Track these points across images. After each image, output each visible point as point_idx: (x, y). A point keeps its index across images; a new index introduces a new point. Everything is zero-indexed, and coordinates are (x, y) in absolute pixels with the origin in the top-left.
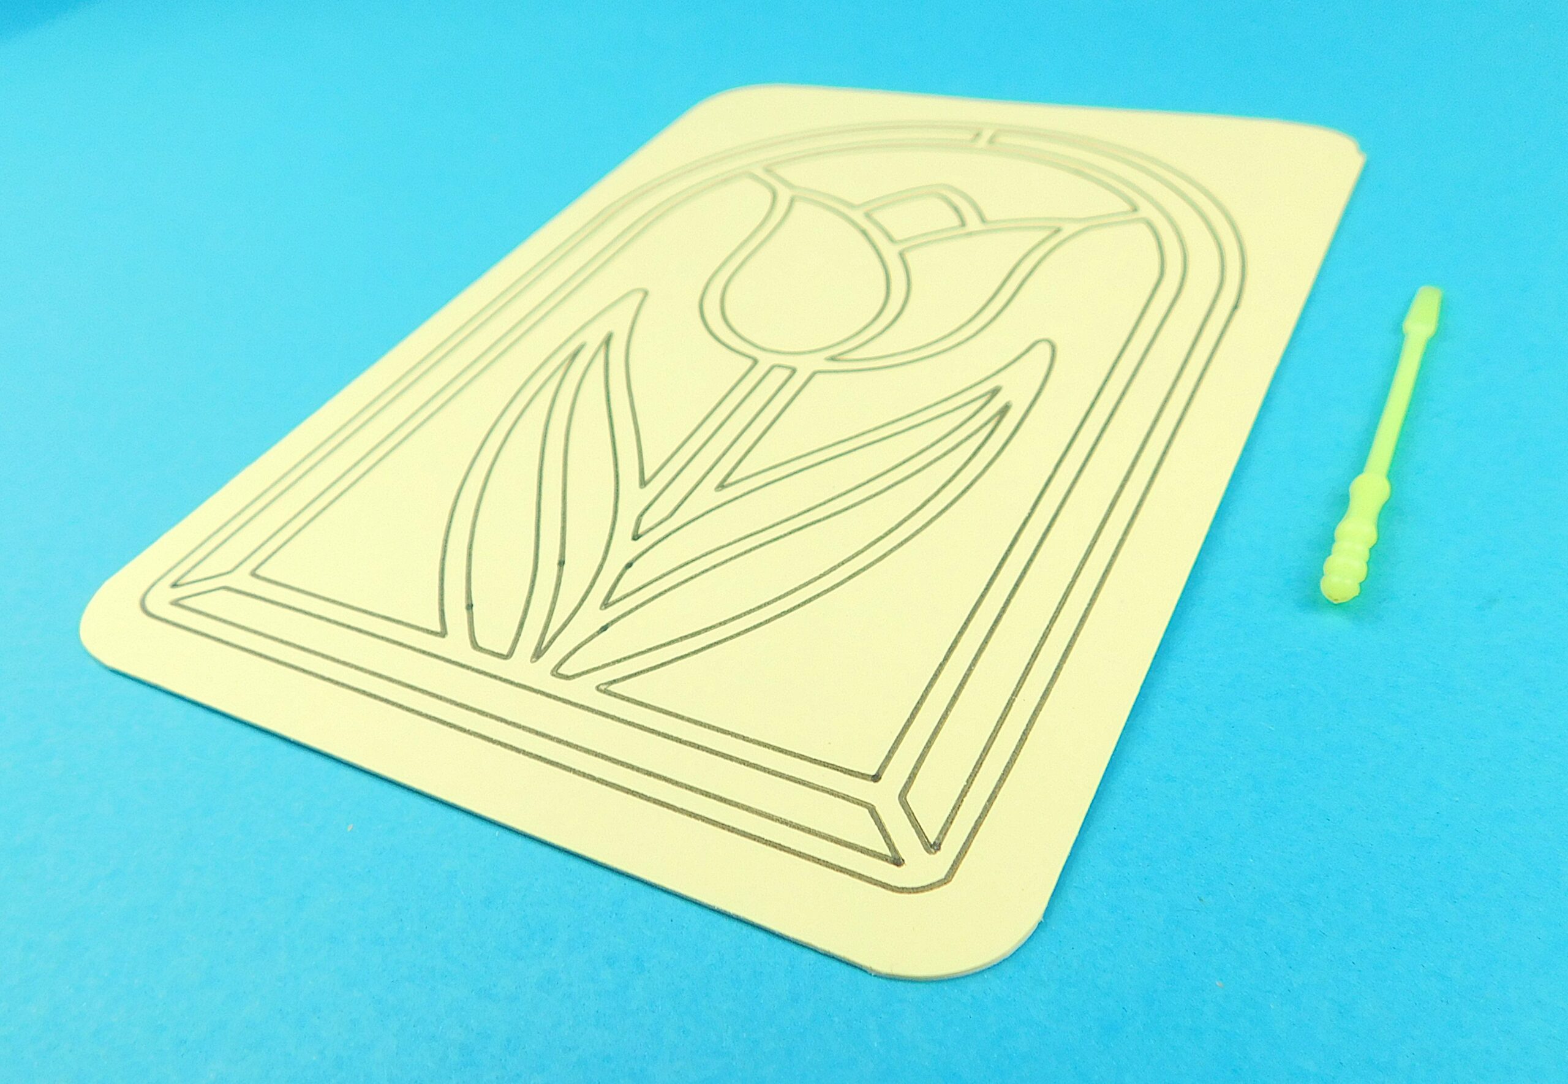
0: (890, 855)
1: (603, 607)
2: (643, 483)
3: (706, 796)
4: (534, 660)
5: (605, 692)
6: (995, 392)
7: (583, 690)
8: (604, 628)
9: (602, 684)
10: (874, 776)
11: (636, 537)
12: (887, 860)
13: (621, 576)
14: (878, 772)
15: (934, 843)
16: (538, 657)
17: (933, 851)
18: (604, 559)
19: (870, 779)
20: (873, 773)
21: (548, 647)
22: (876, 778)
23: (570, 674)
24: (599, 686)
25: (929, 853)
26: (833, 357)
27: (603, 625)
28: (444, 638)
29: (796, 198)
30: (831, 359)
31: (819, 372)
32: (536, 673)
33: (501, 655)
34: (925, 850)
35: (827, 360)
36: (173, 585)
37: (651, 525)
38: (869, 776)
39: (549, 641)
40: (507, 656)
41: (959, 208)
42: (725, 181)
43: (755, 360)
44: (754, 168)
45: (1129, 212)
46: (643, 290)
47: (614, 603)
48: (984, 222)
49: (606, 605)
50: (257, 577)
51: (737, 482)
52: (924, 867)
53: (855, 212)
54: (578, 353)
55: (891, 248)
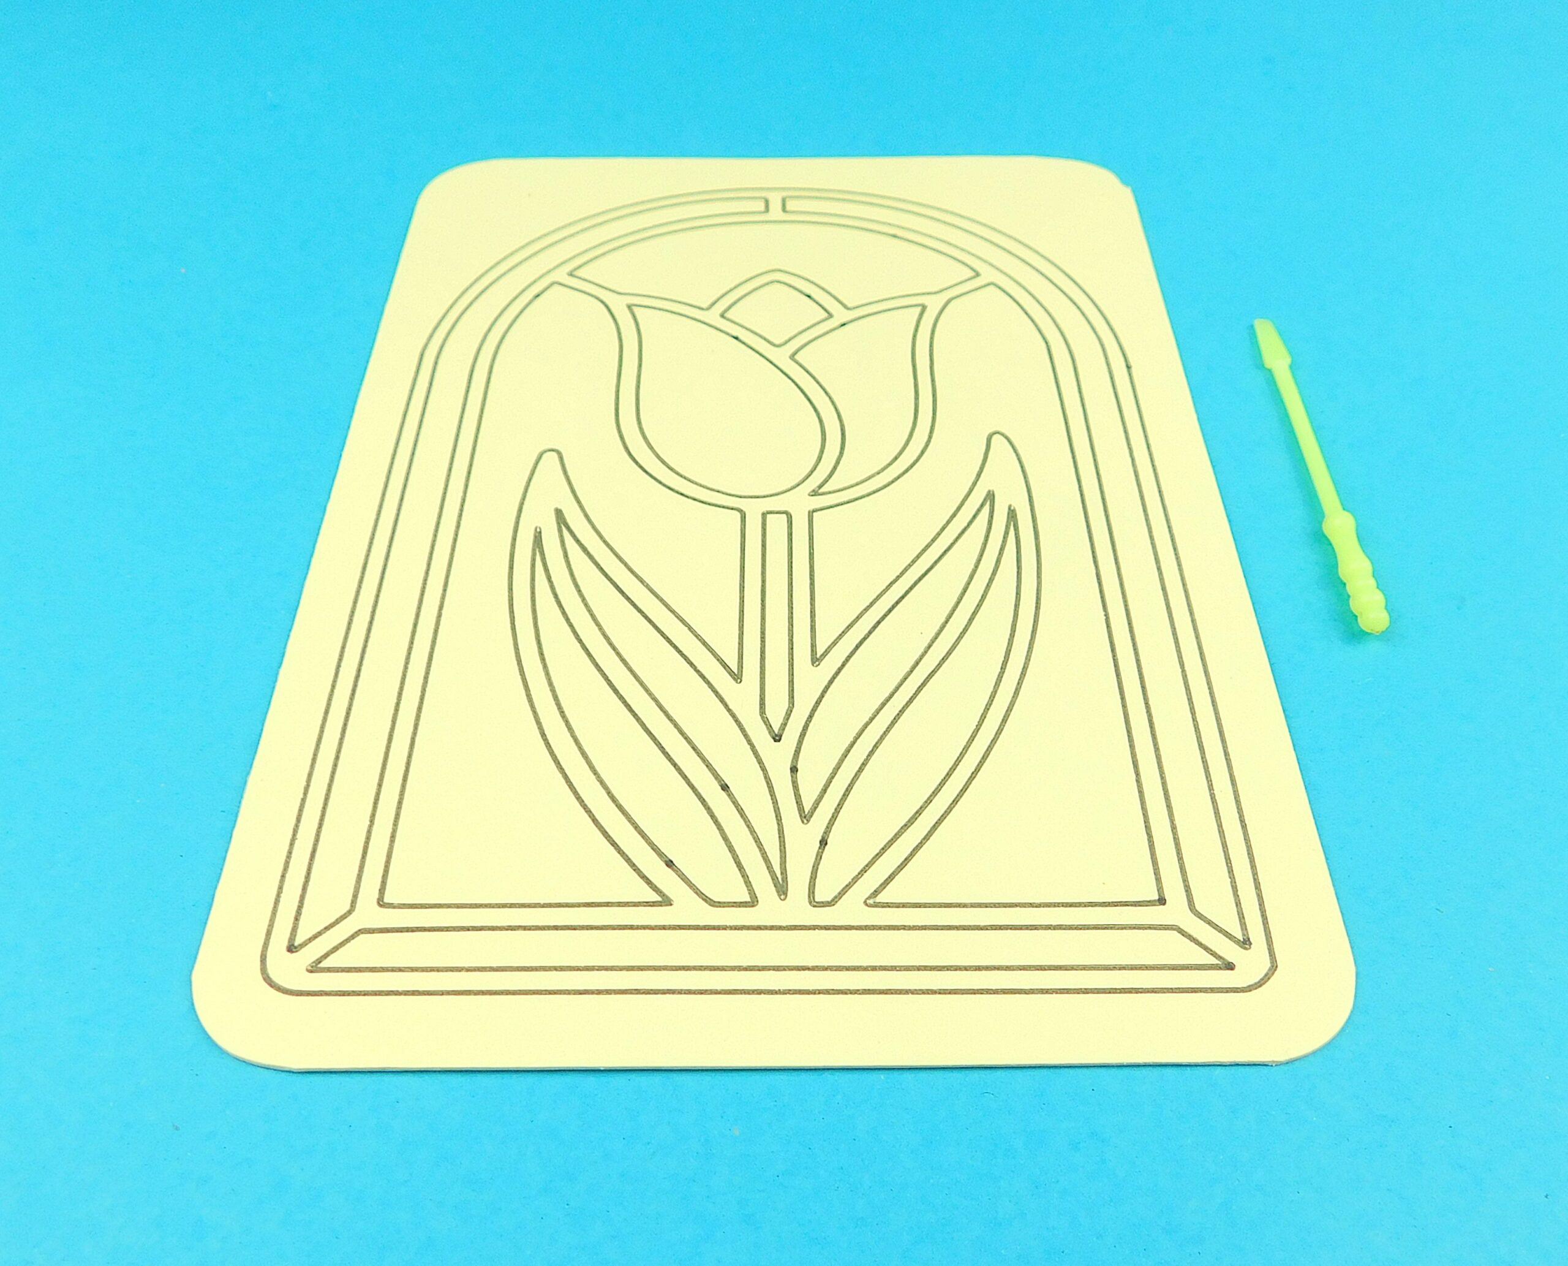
0: (1220, 963)
1: (805, 821)
2: (737, 677)
3: (1042, 970)
4: (782, 897)
5: (876, 905)
6: (990, 497)
7: (852, 909)
8: (823, 843)
9: (867, 899)
10: (1159, 900)
11: (777, 738)
12: (1220, 969)
13: (794, 783)
14: (1159, 895)
15: (1244, 939)
16: (786, 894)
17: (1247, 946)
18: (764, 769)
19: (1158, 903)
20: (1157, 897)
21: (785, 878)
22: (1162, 901)
23: (828, 899)
24: (865, 902)
25: (1246, 949)
26: (813, 491)
27: (820, 838)
28: (671, 905)
29: (634, 308)
30: (815, 493)
31: (814, 511)
32: (796, 908)
33: (746, 902)
34: (1241, 947)
35: (812, 495)
36: (291, 949)
37: (781, 720)
38: (1155, 901)
39: (782, 873)
40: (753, 902)
41: (813, 296)
42: (537, 296)
43: (741, 511)
44: (558, 276)
45: (974, 277)
46: (551, 450)
47: (811, 812)
48: (848, 308)
49: (805, 816)
50: (391, 904)
51: (827, 651)
52: (1250, 962)
53: (711, 316)
54: (540, 540)
55: (779, 354)
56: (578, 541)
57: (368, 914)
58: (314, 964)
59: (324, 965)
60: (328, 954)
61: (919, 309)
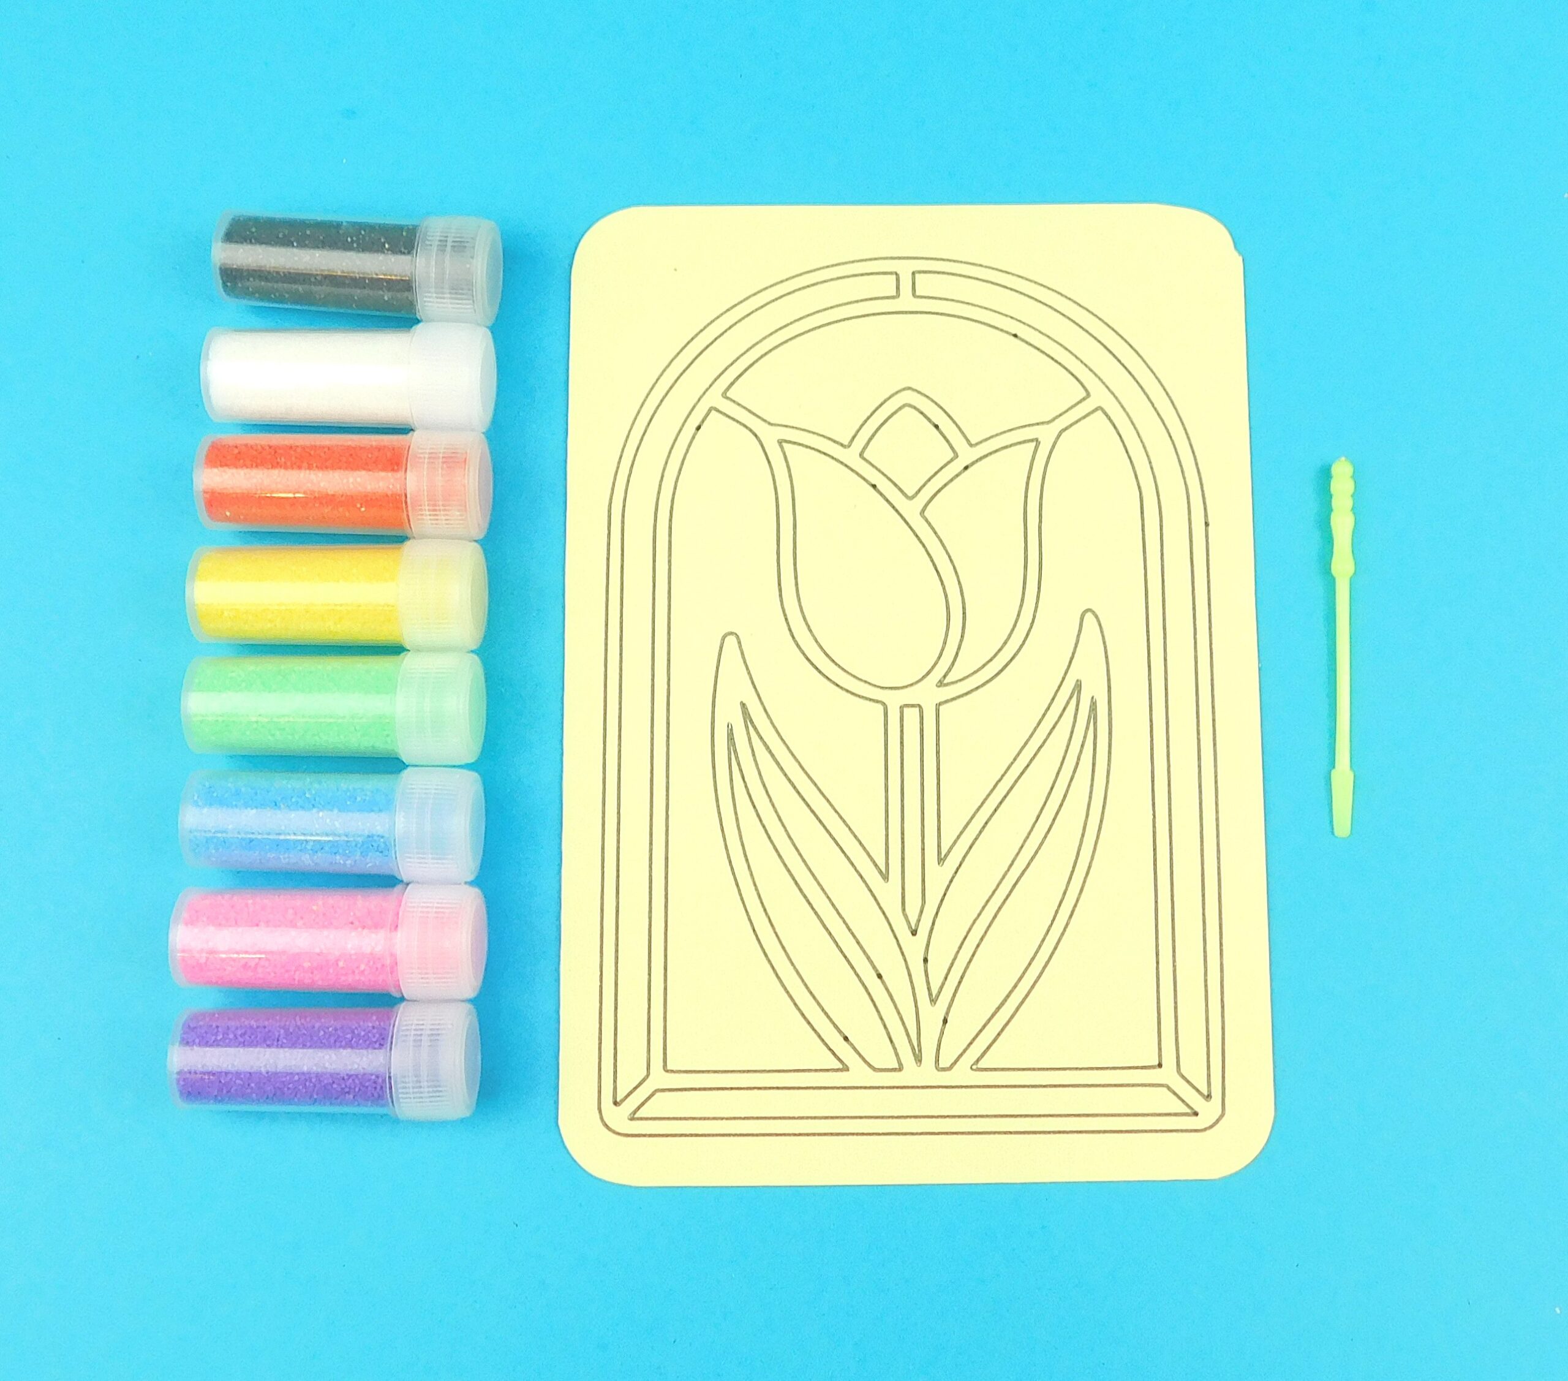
1: (933, 1003)
3: (1078, 1117)
4: (919, 1065)
5: (978, 1070)
6: (1078, 686)
7: (962, 1074)
8: (945, 1021)
9: (972, 1065)
10: (1158, 1066)
11: (914, 933)
12: (1189, 1116)
13: (926, 971)
14: (1159, 1061)
15: (1207, 1094)
16: (920, 1061)
17: (1209, 1099)
18: (905, 961)
19: (1157, 1068)
20: (1157, 1063)
21: (920, 1051)
22: (1160, 1066)
23: (948, 1066)
24: (971, 1068)
25: (1207, 1101)
26: (940, 681)
27: (943, 1018)
28: (847, 1071)
29: (784, 445)
30: (941, 684)
31: (940, 704)
32: (927, 1073)
33: (896, 1069)
34: (1205, 1100)
35: (939, 687)
36: (616, 1103)
37: (916, 917)
38: (1155, 1066)
39: (918, 1046)
40: (900, 1069)
41: (940, 427)
42: (698, 428)
43: (884, 704)
44: (714, 398)
45: (1084, 399)
46: (731, 633)
47: (938, 996)
48: (971, 445)
49: (933, 1001)
50: (672, 1071)
51: (949, 852)
52: (1209, 1111)
53: (851, 456)
54: (733, 739)
55: (911, 509)
56: (761, 738)
57: (658, 1078)
58: (632, 1115)
59: (638, 1115)
60: (639, 1108)
61: (1034, 444)
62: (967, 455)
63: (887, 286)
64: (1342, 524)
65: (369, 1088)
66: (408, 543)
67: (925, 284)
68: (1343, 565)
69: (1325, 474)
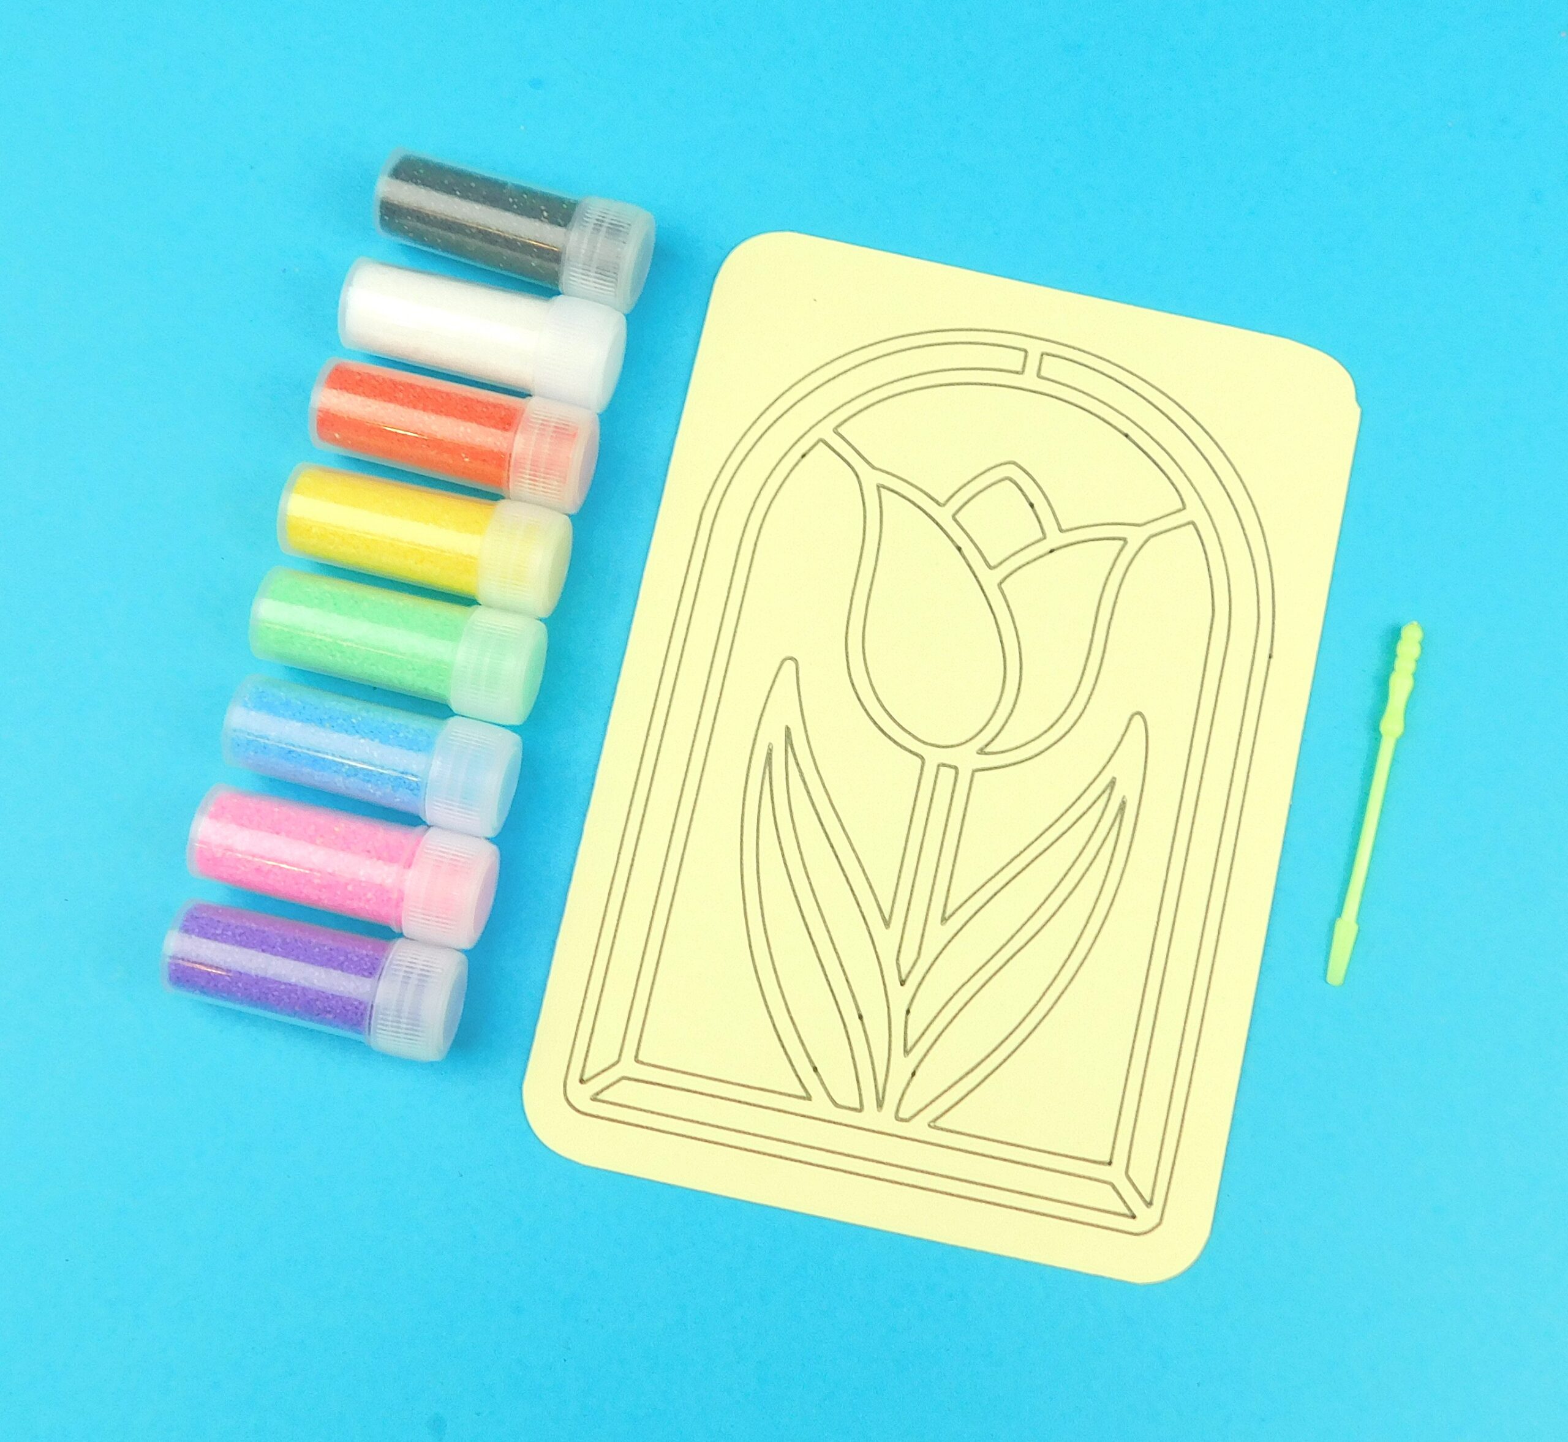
0: (1129, 1214)
1: (905, 1054)
3: (1021, 1194)
4: (879, 1109)
5: (935, 1127)
6: (1113, 783)
7: (919, 1128)
8: (914, 1074)
9: (930, 1122)
10: (1108, 1162)
11: (902, 983)
12: (1127, 1217)
13: (906, 1023)
14: (1110, 1159)
15: (1149, 1200)
16: (881, 1106)
18: (888, 1007)
19: (1107, 1165)
20: (1107, 1159)
21: (883, 1097)
22: (1110, 1163)
23: (907, 1117)
24: (929, 1124)
25: (1148, 1207)
26: (981, 748)
27: (912, 1070)
28: (810, 1100)
29: (882, 490)
30: (981, 752)
31: (976, 770)
32: (885, 1120)
33: (856, 1108)
34: (1146, 1205)
35: (979, 754)
36: (582, 1081)
37: (908, 969)
38: (1106, 1162)
39: (883, 1091)
40: (860, 1110)
41: (1035, 506)
42: (803, 456)
43: (922, 758)
44: (825, 431)
45: (1179, 511)
46: (791, 658)
47: (911, 1049)
48: (1061, 530)
49: (907, 1052)
50: (643, 1063)
51: (954, 913)
52: (1147, 1217)
53: (943, 515)
54: (771, 759)
55: (990, 579)
56: (798, 764)
57: (629, 1067)
58: (594, 1096)
59: (600, 1097)
60: (602, 1091)
61: (1122, 542)
62: (1055, 538)
63: (1014, 360)
64: (1401, 685)
65: (350, 1013)
66: (502, 504)
67: (1051, 367)
68: (1392, 725)
69: (1394, 635)
